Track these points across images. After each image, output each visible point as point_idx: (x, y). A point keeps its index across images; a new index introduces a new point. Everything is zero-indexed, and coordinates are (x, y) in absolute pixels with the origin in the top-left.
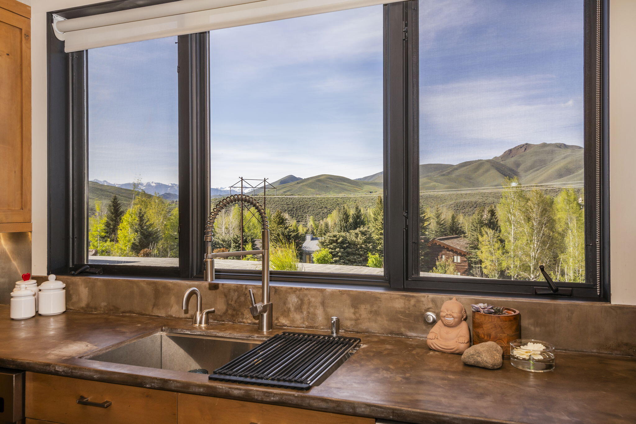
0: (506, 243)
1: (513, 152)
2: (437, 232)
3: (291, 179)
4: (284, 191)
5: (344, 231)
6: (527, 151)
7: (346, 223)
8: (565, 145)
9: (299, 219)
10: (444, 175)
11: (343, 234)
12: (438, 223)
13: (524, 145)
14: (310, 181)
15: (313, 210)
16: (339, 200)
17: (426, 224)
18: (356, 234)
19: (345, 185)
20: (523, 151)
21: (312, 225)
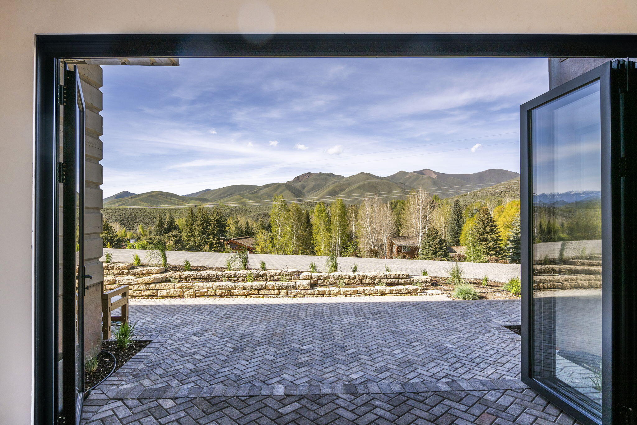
0: (275, 239)
1: (300, 178)
2: (235, 234)
3: (126, 194)
4: (119, 204)
5: (160, 235)
6: (310, 178)
7: (162, 228)
8: (333, 174)
9: (131, 227)
10: (252, 193)
11: (158, 237)
12: (236, 228)
13: (307, 174)
14: (143, 196)
15: (143, 220)
16: (166, 211)
17: (227, 228)
18: (169, 237)
19: (174, 200)
20: (307, 177)
21: (140, 232)
